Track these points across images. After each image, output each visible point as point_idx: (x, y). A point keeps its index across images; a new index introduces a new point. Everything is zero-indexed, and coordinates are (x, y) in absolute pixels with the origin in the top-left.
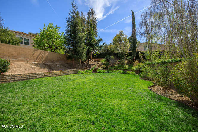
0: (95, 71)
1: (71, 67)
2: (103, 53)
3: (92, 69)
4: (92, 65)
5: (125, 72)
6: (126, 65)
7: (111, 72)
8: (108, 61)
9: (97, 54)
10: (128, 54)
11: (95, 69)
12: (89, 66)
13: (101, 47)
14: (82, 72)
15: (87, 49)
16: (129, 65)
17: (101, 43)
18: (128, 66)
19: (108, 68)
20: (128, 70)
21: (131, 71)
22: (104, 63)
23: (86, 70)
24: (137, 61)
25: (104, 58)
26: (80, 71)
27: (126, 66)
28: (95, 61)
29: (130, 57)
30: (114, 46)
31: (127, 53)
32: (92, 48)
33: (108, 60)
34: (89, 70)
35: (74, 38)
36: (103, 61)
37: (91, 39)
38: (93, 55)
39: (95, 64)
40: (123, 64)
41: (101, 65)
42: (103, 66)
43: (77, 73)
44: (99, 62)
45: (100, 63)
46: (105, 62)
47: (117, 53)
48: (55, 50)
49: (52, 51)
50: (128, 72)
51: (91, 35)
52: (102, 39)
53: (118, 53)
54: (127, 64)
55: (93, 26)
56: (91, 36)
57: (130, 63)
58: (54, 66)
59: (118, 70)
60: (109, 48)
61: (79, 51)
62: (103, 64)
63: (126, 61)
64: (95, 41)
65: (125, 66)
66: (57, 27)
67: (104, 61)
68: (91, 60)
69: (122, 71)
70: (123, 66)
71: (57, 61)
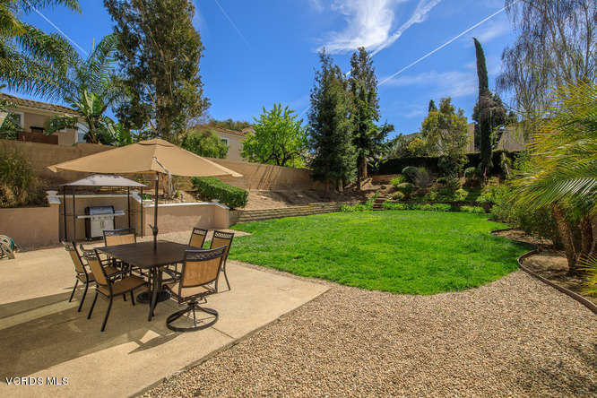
0: (378, 206)
1: (324, 197)
2: (397, 159)
3: (371, 203)
4: (369, 191)
5: (456, 207)
6: (461, 190)
7: (419, 209)
8: (412, 182)
9: (380, 164)
10: (467, 161)
11: (377, 201)
12: (361, 196)
13: (390, 145)
14: (349, 208)
15: (357, 154)
16: (471, 191)
17: (390, 137)
18: (466, 193)
19: (410, 198)
20: (464, 203)
21: (475, 204)
22: (399, 186)
23: (357, 203)
24: (495, 179)
25: (398, 172)
26: (345, 206)
27: (462, 194)
28: (374, 183)
29: (473, 168)
30: (425, 142)
31: (463, 160)
32: (367, 152)
33: (409, 178)
34: (363, 203)
35: (329, 134)
36: (395, 180)
37: (363, 128)
38: (369, 167)
39: (375, 191)
40: (452, 189)
41: (391, 192)
42: (396, 193)
43: (340, 210)
44: (387, 183)
45: (389, 187)
46: (404, 185)
47: (436, 160)
48: (284, 161)
49: (278, 164)
50: (465, 207)
51: (363, 119)
52: (392, 126)
53: (437, 158)
54: (465, 187)
55: (367, 92)
56: (365, 122)
57: (474, 186)
58: (292, 197)
59: (439, 203)
60: (412, 146)
61: (341, 161)
62: (396, 189)
63: (463, 180)
64: (374, 133)
65: (459, 193)
66: (290, 109)
67: (400, 182)
68: (363, 180)
69: (449, 206)
70: (453, 194)
71: (294, 185)
